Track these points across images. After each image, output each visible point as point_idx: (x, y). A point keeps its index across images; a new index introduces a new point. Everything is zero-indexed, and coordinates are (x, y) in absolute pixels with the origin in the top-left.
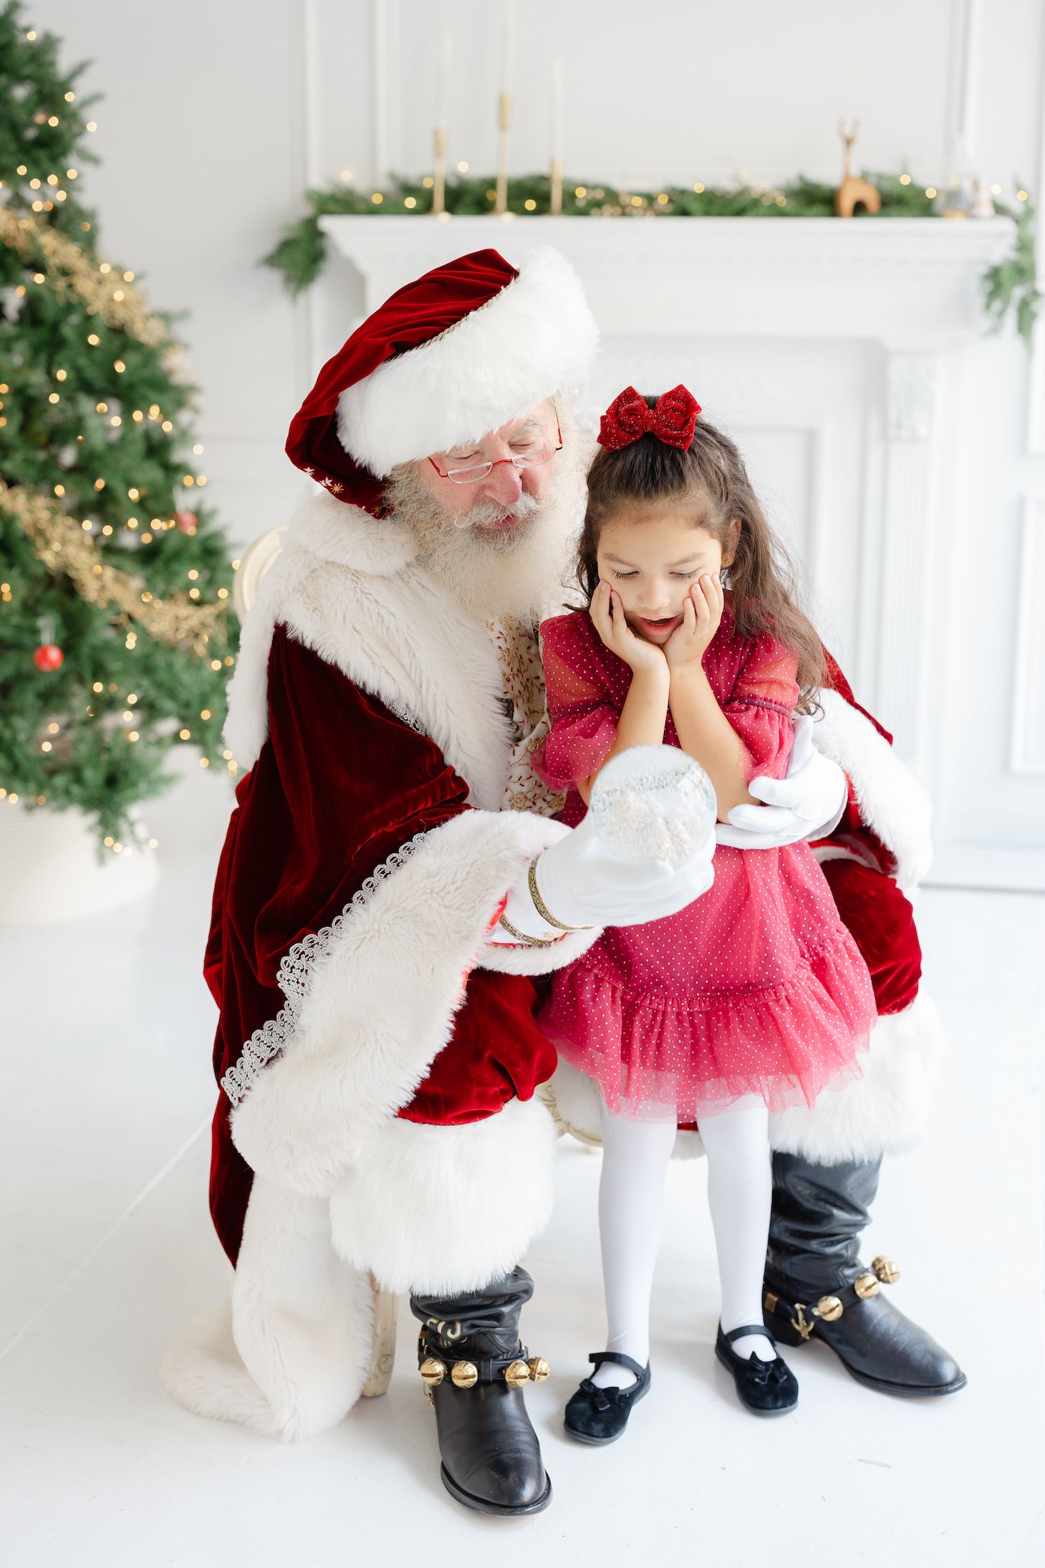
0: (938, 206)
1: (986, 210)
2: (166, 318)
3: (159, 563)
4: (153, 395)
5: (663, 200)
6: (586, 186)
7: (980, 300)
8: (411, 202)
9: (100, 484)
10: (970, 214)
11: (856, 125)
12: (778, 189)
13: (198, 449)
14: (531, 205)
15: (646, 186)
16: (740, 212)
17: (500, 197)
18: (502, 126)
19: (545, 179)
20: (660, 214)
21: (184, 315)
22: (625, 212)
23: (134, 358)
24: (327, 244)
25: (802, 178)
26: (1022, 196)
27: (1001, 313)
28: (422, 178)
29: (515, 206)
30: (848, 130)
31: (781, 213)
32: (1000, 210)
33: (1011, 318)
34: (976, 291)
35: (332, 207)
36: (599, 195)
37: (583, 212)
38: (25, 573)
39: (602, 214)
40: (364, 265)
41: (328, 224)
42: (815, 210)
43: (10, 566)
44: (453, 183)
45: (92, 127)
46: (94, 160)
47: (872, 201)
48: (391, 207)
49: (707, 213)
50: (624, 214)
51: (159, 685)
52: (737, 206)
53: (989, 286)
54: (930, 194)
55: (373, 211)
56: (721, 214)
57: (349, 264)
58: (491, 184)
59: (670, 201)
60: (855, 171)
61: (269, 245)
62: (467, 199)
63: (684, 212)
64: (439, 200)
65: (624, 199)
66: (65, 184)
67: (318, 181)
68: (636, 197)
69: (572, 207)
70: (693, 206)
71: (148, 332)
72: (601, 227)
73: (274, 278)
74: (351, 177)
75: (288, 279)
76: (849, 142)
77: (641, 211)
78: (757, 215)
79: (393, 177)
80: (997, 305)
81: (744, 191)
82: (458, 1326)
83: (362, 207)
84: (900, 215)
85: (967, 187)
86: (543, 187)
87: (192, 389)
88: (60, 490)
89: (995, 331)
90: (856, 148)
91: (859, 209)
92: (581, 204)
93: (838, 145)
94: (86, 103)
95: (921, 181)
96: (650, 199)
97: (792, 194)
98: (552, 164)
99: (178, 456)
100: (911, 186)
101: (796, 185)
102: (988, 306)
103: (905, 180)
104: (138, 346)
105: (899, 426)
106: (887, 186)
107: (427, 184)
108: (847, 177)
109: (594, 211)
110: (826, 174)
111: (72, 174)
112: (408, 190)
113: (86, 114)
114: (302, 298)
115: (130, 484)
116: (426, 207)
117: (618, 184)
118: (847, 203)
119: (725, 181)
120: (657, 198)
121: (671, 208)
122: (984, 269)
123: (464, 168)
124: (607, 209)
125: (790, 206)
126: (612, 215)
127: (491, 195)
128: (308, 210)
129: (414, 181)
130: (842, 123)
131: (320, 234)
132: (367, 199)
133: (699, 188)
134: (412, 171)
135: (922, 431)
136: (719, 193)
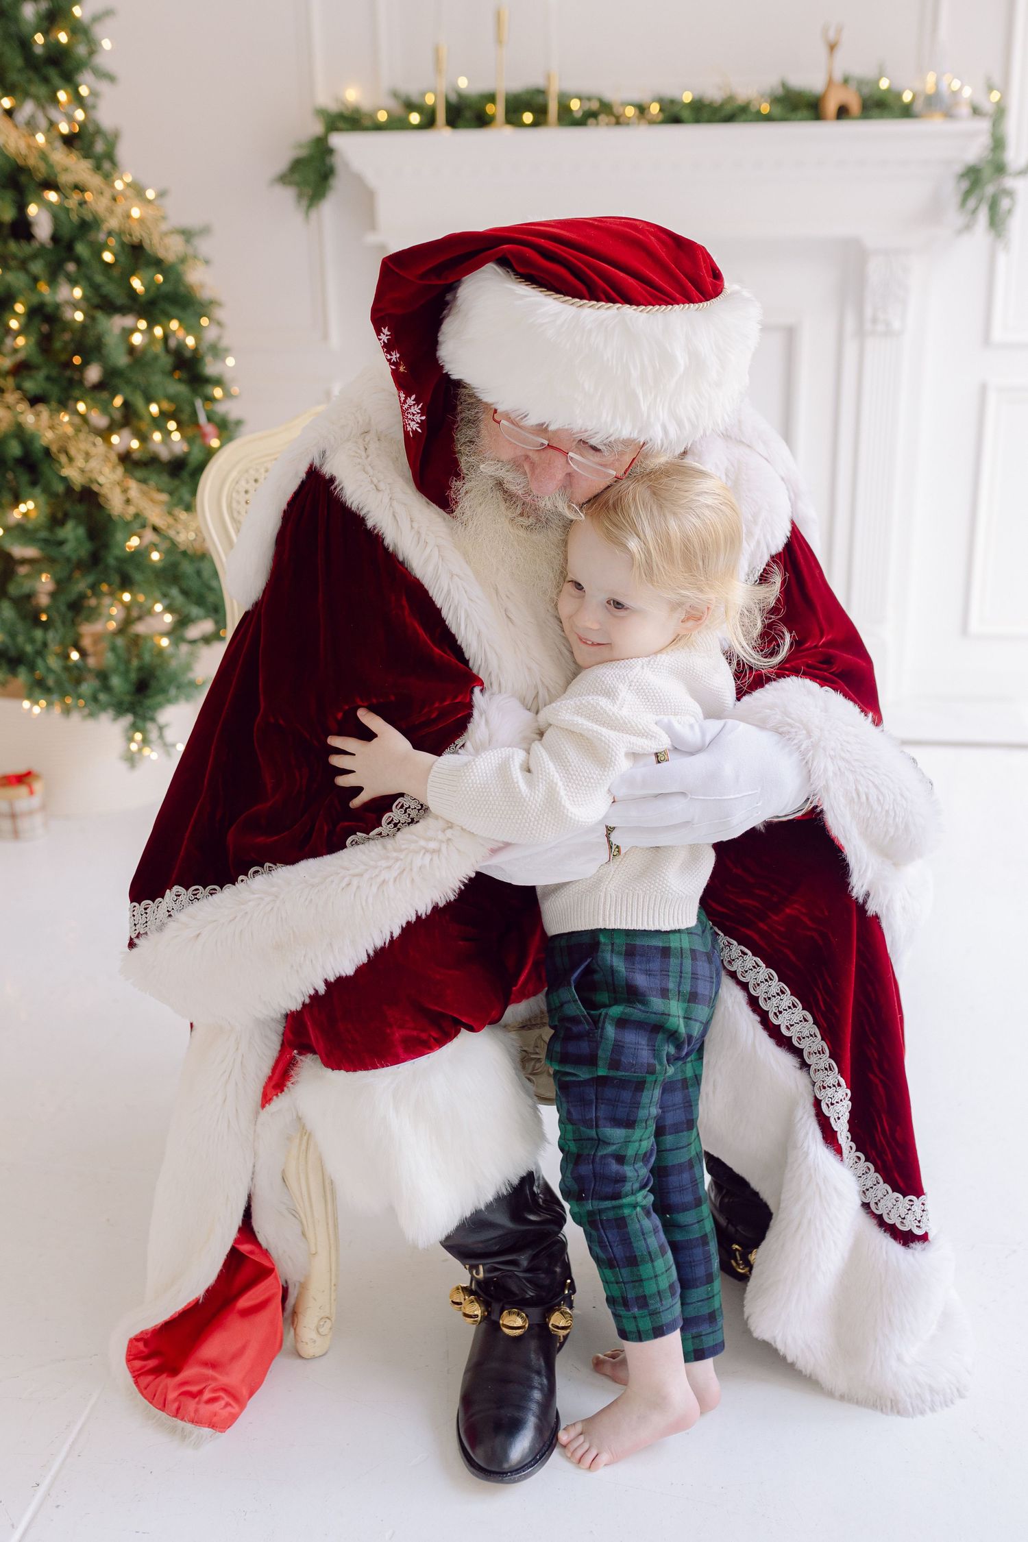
0: (918, 107)
1: (965, 112)
2: (187, 234)
3: (181, 476)
4: (172, 310)
5: (655, 109)
6: (581, 98)
7: (955, 198)
8: (415, 118)
9: (119, 400)
10: (950, 114)
11: (839, 30)
12: (762, 96)
13: (230, 362)
14: (528, 117)
15: (637, 96)
16: (730, 118)
17: (499, 110)
18: (499, 41)
19: (541, 92)
20: (652, 122)
21: (206, 230)
22: (619, 121)
23: (153, 274)
24: (337, 161)
25: (784, 85)
26: (995, 96)
27: (975, 210)
28: (424, 94)
29: (513, 117)
30: (832, 35)
31: (768, 118)
32: (976, 111)
33: (983, 215)
34: (952, 192)
35: (341, 125)
36: (595, 106)
37: (579, 123)
39: (597, 124)
40: (372, 179)
41: (337, 141)
42: (800, 114)
43: (35, 483)
44: (453, 98)
45: (106, 44)
46: (110, 78)
47: (855, 106)
48: (396, 123)
49: (697, 121)
50: (618, 123)
52: (725, 112)
53: (966, 184)
54: (907, 97)
55: (379, 127)
56: (710, 121)
57: (358, 180)
58: (491, 98)
59: (661, 110)
60: (838, 76)
61: (282, 163)
62: (468, 114)
63: (675, 119)
64: (441, 116)
65: (617, 110)
67: (325, 100)
68: (629, 107)
69: (568, 119)
70: (684, 114)
71: (167, 248)
72: (597, 135)
73: (287, 195)
74: (354, 95)
75: (300, 196)
76: (832, 47)
77: (634, 121)
78: (745, 121)
79: (395, 95)
80: (971, 203)
81: (730, 99)
83: (367, 123)
84: (881, 117)
85: (944, 86)
86: (540, 99)
87: (213, 300)
88: (81, 406)
89: (967, 228)
90: (840, 54)
91: (843, 112)
92: (578, 115)
93: (823, 51)
95: (897, 86)
96: (642, 109)
97: (776, 100)
98: (548, 78)
99: (209, 369)
100: (889, 90)
101: (780, 91)
102: (963, 204)
103: (884, 84)
104: (158, 261)
106: (865, 89)
107: (430, 99)
108: (830, 82)
109: (591, 121)
110: (810, 80)
111: (84, 91)
112: (410, 106)
113: (97, 29)
114: (314, 214)
115: (150, 400)
116: (429, 122)
117: (611, 96)
118: (831, 107)
119: (711, 89)
120: (649, 108)
121: (660, 117)
122: (957, 170)
123: (463, 83)
124: (603, 118)
125: (778, 111)
126: (607, 124)
127: (490, 109)
128: (318, 128)
129: (415, 98)
130: (825, 30)
131: (329, 151)
132: (372, 116)
133: (687, 97)
134: (411, 89)
135: (896, 325)
136: (707, 102)
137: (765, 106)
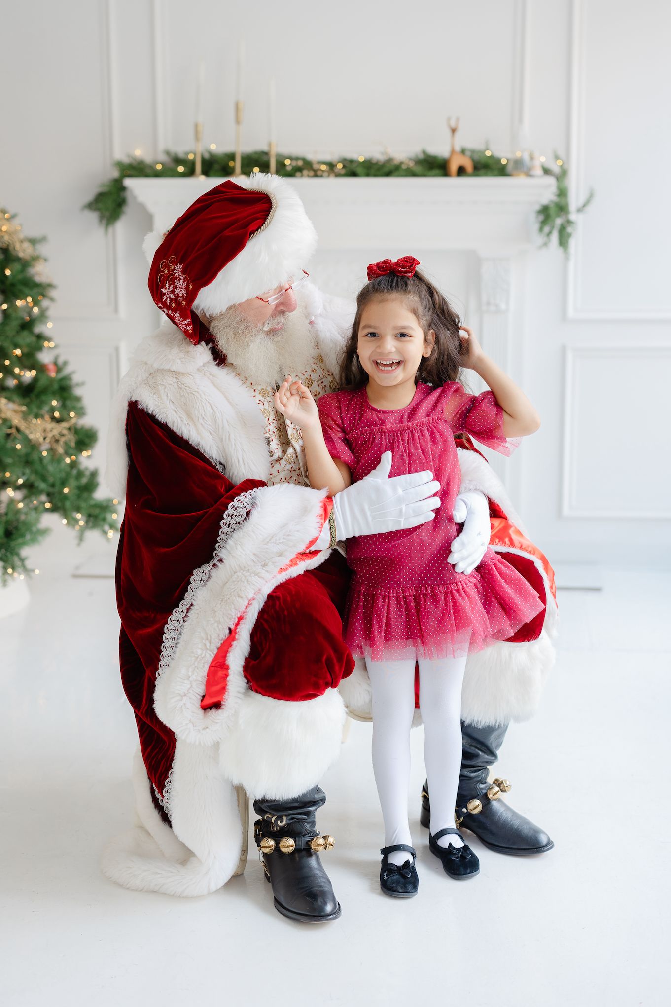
0: (510, 168)
1: (539, 171)
2: (33, 242)
3: (33, 395)
4: (26, 290)
5: (340, 166)
6: (291, 159)
7: (537, 226)
8: (181, 169)
10: (528, 174)
11: (458, 120)
12: (410, 159)
13: (50, 325)
15: (328, 158)
16: (388, 174)
17: (237, 165)
18: (238, 122)
19: (266, 154)
20: (338, 175)
21: (43, 239)
22: (316, 174)
23: (17, 266)
24: (128, 195)
25: (424, 152)
26: (560, 163)
27: (549, 234)
28: (187, 154)
29: (247, 170)
30: (453, 124)
31: (412, 173)
32: (547, 171)
33: (555, 237)
34: (534, 222)
35: (131, 172)
36: (300, 163)
37: (290, 174)
39: (302, 176)
40: (151, 208)
41: (128, 182)
42: (434, 172)
44: (207, 156)
47: (469, 167)
48: (168, 172)
49: (368, 175)
50: (316, 175)
51: (36, 472)
52: (386, 170)
53: (541, 218)
54: (504, 162)
55: (157, 174)
56: (375, 175)
57: (142, 208)
58: (232, 157)
59: (344, 167)
60: (458, 148)
61: (90, 197)
62: (216, 167)
63: (353, 174)
64: (198, 167)
65: (316, 166)
67: (120, 155)
68: (323, 164)
69: (283, 171)
70: (359, 170)
71: (23, 250)
72: (302, 183)
73: (93, 217)
74: (140, 153)
75: (101, 218)
76: (453, 131)
77: (326, 174)
78: (399, 175)
79: (168, 153)
80: (546, 229)
81: (390, 160)
82: (285, 818)
83: (149, 171)
84: (486, 175)
85: (526, 158)
86: (265, 158)
87: (50, 286)
89: (545, 244)
90: (458, 134)
91: (461, 171)
92: (289, 168)
93: (448, 133)
95: (498, 154)
96: (331, 166)
97: (419, 162)
98: (270, 145)
99: (38, 329)
100: (492, 157)
101: (421, 156)
102: (541, 229)
103: (488, 154)
104: (18, 259)
105: (488, 304)
106: (476, 157)
107: (191, 157)
108: (453, 152)
109: (298, 174)
110: (440, 149)
112: (178, 161)
114: (110, 230)
115: (16, 346)
116: (190, 172)
117: (310, 157)
118: (454, 168)
119: (377, 154)
120: (336, 165)
121: (343, 172)
122: (537, 207)
123: (213, 147)
124: (305, 172)
125: (418, 169)
126: (308, 176)
127: (231, 164)
128: (116, 174)
129: (181, 155)
130: (449, 119)
131: (123, 189)
132: (152, 167)
133: (362, 159)
134: (180, 150)
135: (503, 307)
136: (374, 161)
137: (411, 164)
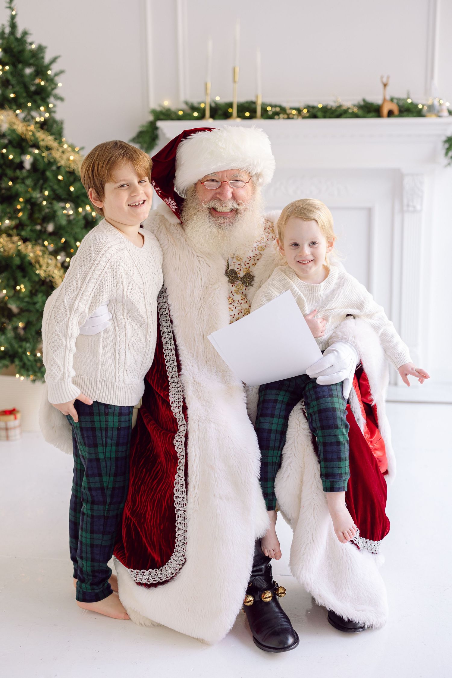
0: (425, 111)
1: (446, 113)
5: (305, 111)
6: (272, 106)
7: (444, 152)
8: (196, 114)
9: (63, 240)
10: (438, 116)
11: (388, 78)
12: (354, 106)
14: (247, 114)
15: (296, 105)
16: (339, 116)
17: (234, 111)
18: (234, 81)
19: (254, 103)
20: (304, 118)
22: (289, 117)
24: (159, 132)
25: (364, 100)
28: (200, 103)
29: (241, 115)
30: (385, 80)
31: (355, 116)
32: (451, 113)
34: (442, 148)
35: (162, 117)
36: (278, 109)
37: (271, 117)
38: (30, 280)
39: (279, 118)
41: (160, 124)
42: (371, 114)
43: (24, 277)
44: (213, 105)
45: (60, 85)
47: (396, 111)
48: (187, 116)
49: (325, 117)
50: (289, 118)
52: (337, 113)
53: (447, 145)
54: (420, 106)
55: (179, 118)
56: (330, 117)
58: (230, 105)
59: (308, 112)
60: (388, 98)
61: (133, 134)
62: (220, 112)
63: (314, 116)
64: (208, 113)
65: (288, 111)
66: (48, 110)
67: (154, 105)
68: (294, 110)
69: (266, 115)
70: (319, 114)
72: (279, 123)
74: (168, 104)
76: (385, 85)
77: (296, 117)
78: (346, 117)
79: (186, 103)
80: (450, 153)
81: (340, 107)
83: (173, 116)
84: (408, 116)
85: (436, 103)
86: (253, 106)
88: (46, 243)
89: (449, 164)
90: (388, 88)
91: (390, 114)
92: (270, 113)
93: (381, 86)
94: (57, 74)
95: (415, 101)
96: (299, 111)
97: (360, 107)
98: (257, 97)
100: (412, 103)
101: (362, 103)
102: (447, 154)
103: (409, 101)
105: (408, 206)
106: (401, 103)
107: (202, 106)
108: (385, 100)
109: (276, 117)
110: (376, 98)
111: (51, 106)
112: (194, 108)
113: (57, 79)
115: (76, 240)
116: (202, 116)
117: (285, 105)
118: (385, 111)
119: (332, 103)
120: (303, 110)
121: (308, 115)
122: (444, 138)
123: (218, 99)
124: (281, 116)
125: (360, 113)
126: (284, 118)
127: (230, 110)
128: (151, 118)
129: (196, 105)
130: (382, 77)
131: (156, 128)
132: (176, 113)
133: (320, 106)
134: (194, 100)
135: (418, 207)
136: (329, 107)
137: (356, 110)
